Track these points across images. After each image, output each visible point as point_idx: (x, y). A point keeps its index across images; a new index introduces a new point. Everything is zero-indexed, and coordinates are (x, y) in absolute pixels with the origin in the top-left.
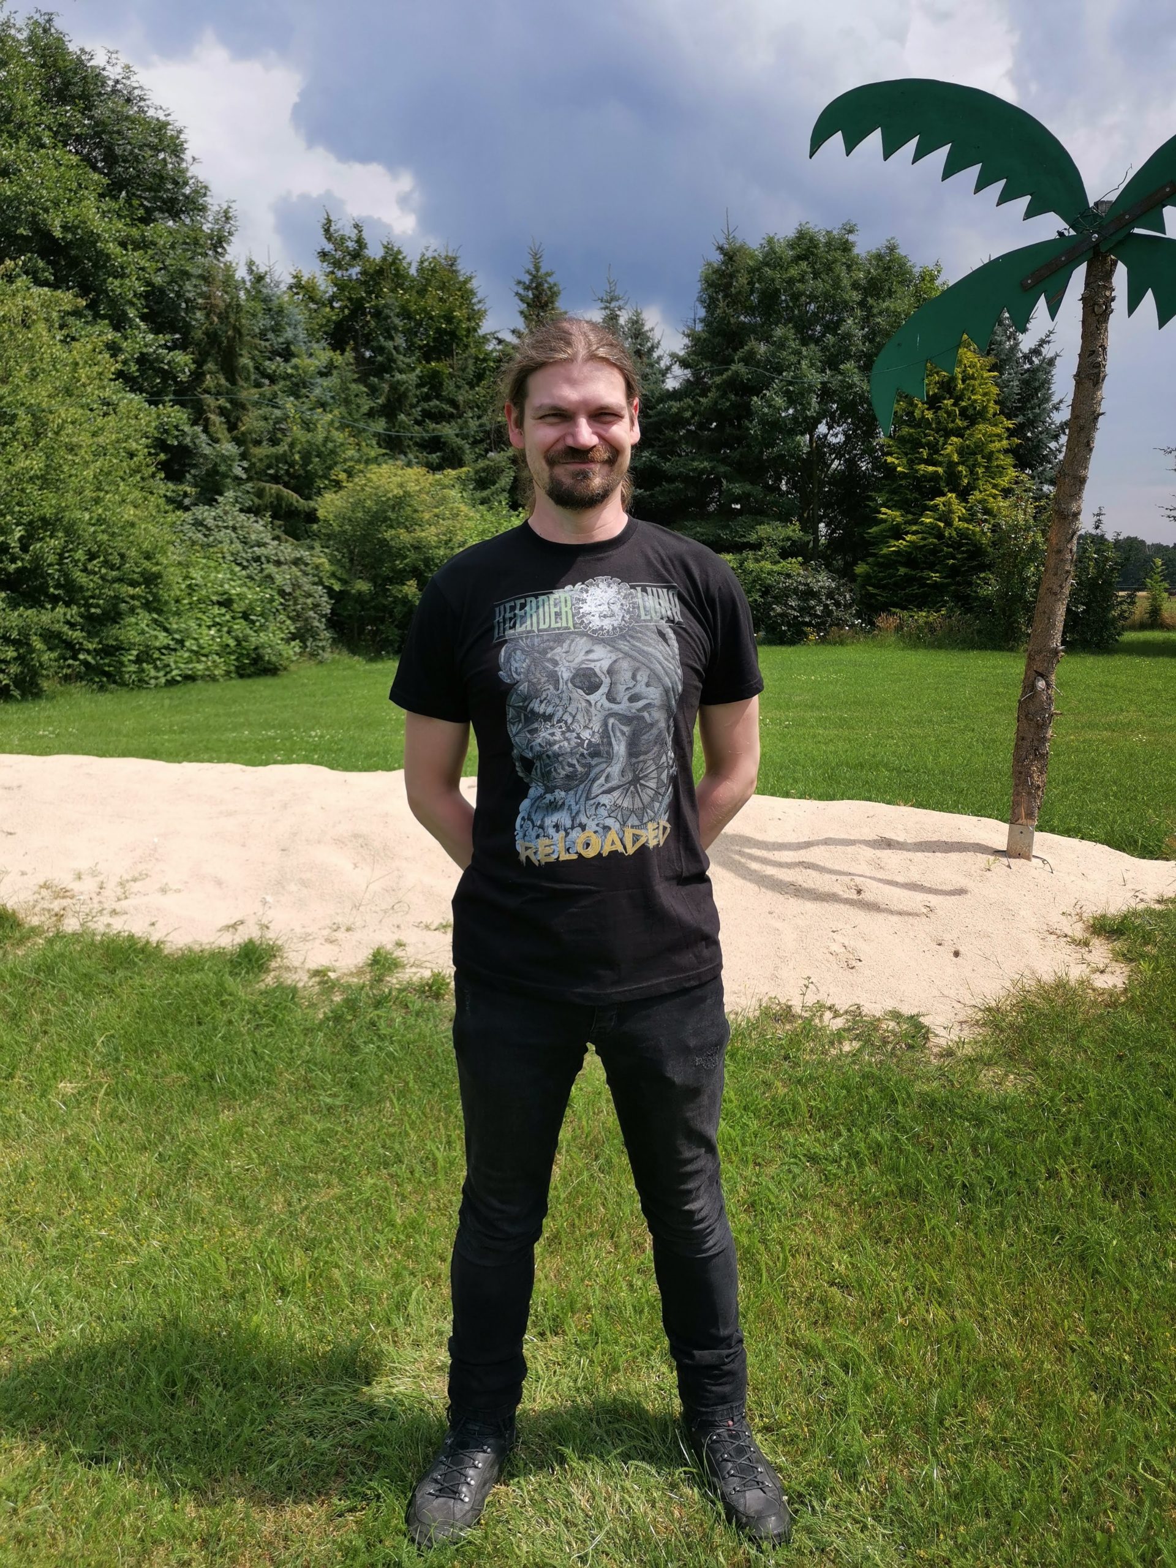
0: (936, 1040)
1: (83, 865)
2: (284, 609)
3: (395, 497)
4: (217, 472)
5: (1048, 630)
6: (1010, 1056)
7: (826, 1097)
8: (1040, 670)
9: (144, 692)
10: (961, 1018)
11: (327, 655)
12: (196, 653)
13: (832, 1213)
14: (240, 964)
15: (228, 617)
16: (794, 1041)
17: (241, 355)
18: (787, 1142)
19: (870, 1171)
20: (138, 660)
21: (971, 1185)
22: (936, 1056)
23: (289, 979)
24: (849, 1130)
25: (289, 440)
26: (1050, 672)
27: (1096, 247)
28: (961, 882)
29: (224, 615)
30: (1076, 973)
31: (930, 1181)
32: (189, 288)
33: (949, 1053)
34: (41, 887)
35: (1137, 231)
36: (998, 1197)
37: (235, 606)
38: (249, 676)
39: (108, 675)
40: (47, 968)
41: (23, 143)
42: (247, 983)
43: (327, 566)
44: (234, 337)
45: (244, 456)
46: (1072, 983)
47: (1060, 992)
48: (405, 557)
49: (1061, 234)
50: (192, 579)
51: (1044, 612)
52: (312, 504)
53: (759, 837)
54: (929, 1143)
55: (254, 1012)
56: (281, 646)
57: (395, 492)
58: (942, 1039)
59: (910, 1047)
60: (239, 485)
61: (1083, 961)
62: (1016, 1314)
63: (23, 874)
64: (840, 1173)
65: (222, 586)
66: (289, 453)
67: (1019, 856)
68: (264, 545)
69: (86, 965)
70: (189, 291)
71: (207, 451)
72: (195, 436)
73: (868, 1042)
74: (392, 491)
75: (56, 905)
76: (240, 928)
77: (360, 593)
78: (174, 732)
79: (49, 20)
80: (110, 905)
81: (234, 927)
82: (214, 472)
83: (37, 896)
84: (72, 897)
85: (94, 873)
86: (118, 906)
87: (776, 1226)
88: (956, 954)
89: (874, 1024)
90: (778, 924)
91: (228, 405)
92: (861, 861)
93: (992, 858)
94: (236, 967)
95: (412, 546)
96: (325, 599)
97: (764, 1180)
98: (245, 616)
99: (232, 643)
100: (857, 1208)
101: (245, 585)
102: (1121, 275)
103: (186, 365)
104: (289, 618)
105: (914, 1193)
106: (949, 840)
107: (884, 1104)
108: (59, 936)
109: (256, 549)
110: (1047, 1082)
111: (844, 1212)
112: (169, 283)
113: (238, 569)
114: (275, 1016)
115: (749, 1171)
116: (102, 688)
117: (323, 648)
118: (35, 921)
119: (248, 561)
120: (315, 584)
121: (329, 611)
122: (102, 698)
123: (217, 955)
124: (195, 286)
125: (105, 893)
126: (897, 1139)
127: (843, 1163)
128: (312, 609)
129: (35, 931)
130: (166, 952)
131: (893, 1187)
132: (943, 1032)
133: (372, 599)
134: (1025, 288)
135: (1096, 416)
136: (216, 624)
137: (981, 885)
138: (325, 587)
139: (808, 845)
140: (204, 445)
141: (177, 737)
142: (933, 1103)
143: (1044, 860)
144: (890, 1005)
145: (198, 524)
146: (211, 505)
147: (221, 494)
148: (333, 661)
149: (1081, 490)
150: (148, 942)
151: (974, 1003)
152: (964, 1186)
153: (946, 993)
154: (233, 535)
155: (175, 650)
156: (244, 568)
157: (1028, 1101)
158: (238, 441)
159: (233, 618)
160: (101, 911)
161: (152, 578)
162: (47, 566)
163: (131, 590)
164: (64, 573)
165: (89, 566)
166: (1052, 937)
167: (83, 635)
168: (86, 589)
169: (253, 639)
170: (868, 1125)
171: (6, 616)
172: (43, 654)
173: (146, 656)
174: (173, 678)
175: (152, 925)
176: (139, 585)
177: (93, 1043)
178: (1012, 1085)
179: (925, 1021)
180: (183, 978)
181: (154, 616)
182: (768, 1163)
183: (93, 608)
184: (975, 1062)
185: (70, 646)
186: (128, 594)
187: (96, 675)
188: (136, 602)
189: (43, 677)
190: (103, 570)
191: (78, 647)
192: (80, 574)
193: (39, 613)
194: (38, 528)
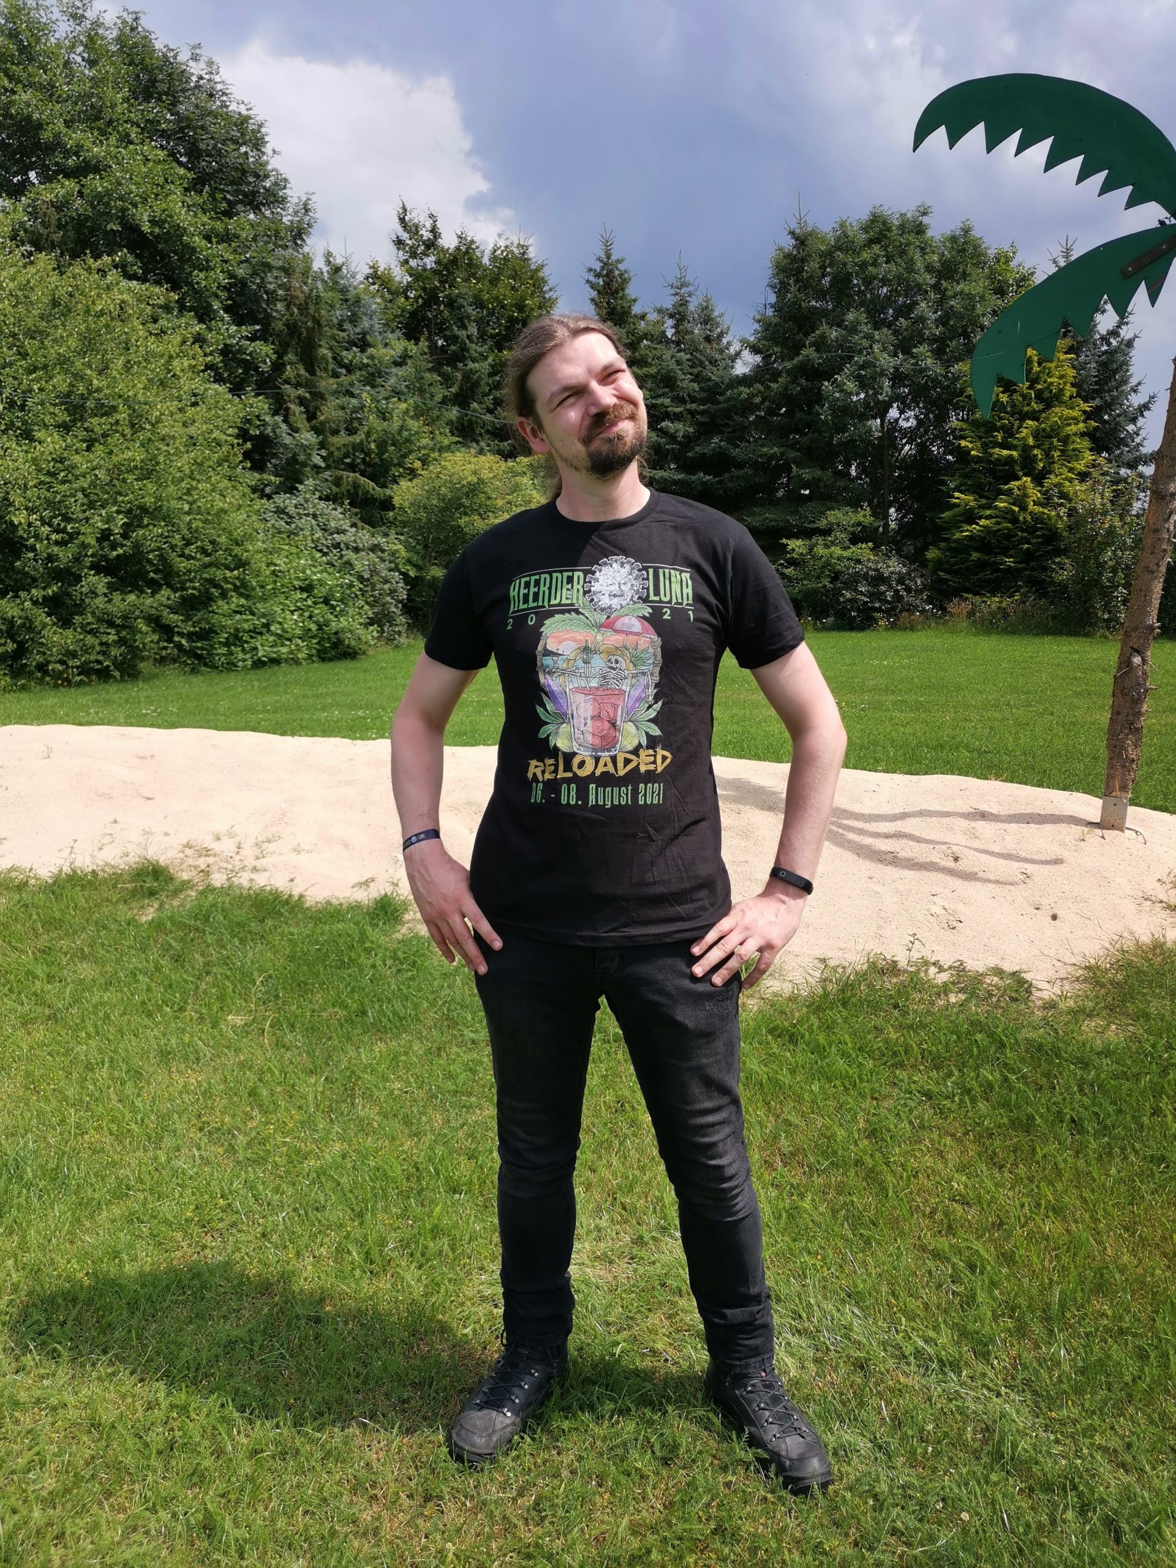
0: (1039, 994)
1: (222, 827)
2: (363, 595)
3: (469, 483)
4: (297, 461)
5: (1145, 607)
6: (1111, 1008)
7: (936, 1041)
8: (1136, 646)
9: (233, 674)
10: (1062, 974)
11: (403, 640)
12: (279, 636)
13: (948, 1140)
14: (378, 915)
15: (309, 602)
16: (903, 991)
17: (320, 346)
18: (902, 1080)
19: (982, 1105)
20: (227, 644)
21: (1080, 1119)
22: (1039, 1008)
24: (960, 1071)
25: (366, 428)
26: (1146, 649)
28: (1054, 851)
29: (305, 600)
30: (1172, 935)
31: (1041, 1117)
32: (271, 280)
33: (1051, 1005)
34: (184, 846)
36: (1104, 1130)
37: (316, 591)
38: (330, 660)
39: (199, 657)
40: (202, 915)
41: (113, 140)
42: (385, 933)
43: (403, 553)
44: (314, 328)
45: (322, 445)
46: (1169, 944)
47: (1158, 951)
49: (1163, 222)
50: (276, 565)
51: (1141, 590)
52: (388, 492)
53: (855, 808)
54: (1037, 1084)
55: (395, 958)
56: (361, 631)
57: (470, 479)
58: (1045, 992)
59: (1014, 1000)
60: (318, 473)
62: (1127, 1229)
63: (166, 834)
64: (954, 1107)
65: (304, 572)
66: (365, 443)
67: (1113, 827)
68: (344, 532)
69: (240, 915)
70: (270, 283)
71: (288, 440)
72: (275, 426)
73: (973, 994)
74: (466, 478)
75: (202, 863)
76: (372, 884)
77: (434, 579)
78: (268, 711)
79: (136, 19)
80: (250, 862)
81: (366, 884)
82: (293, 460)
83: (181, 855)
84: (215, 855)
85: (231, 836)
86: (259, 864)
87: (897, 1150)
88: (1054, 917)
89: (978, 978)
90: (879, 888)
91: (308, 395)
92: (956, 833)
93: (1086, 829)
94: (373, 919)
96: (401, 584)
97: (883, 1112)
98: (326, 601)
99: (314, 627)
100: (972, 1137)
101: (325, 571)
103: (267, 356)
104: (367, 603)
105: (1027, 1126)
106: (1042, 812)
107: (993, 1048)
108: (210, 889)
109: (335, 536)
110: (1149, 1032)
111: (959, 1141)
112: (252, 276)
113: (318, 555)
114: (415, 962)
115: (868, 1103)
116: (194, 671)
117: (399, 633)
118: (185, 876)
119: (328, 547)
120: (390, 570)
121: (405, 597)
122: (194, 679)
123: (356, 907)
124: (276, 277)
125: (243, 852)
126: (1006, 1079)
127: (956, 1099)
128: (389, 594)
129: (186, 885)
130: (308, 905)
131: (1005, 1120)
132: (1047, 986)
134: (1126, 276)
136: (298, 608)
137: (1076, 854)
138: (401, 573)
139: (904, 816)
140: (284, 435)
141: (271, 717)
142: (1040, 1048)
143: (1137, 832)
144: (992, 962)
145: (280, 511)
146: (291, 493)
147: (301, 483)
148: (409, 646)
150: (290, 896)
151: (1074, 961)
152: (1073, 1120)
153: (1046, 952)
154: (314, 522)
155: (261, 634)
156: (325, 554)
157: (1129, 1048)
158: (318, 430)
159: (315, 603)
160: (243, 868)
161: (241, 564)
162: (148, 552)
163: (228, 574)
164: (162, 558)
165: (187, 552)
166: (1148, 903)
167: (181, 618)
168: (185, 574)
169: (333, 624)
170: (978, 1066)
171: (110, 601)
172: (147, 637)
173: (235, 639)
174: (259, 660)
175: (292, 880)
176: (232, 570)
177: (254, 982)
178: (1114, 1034)
179: (1027, 977)
180: (327, 928)
181: (243, 601)
182: (885, 1097)
183: (190, 591)
184: (1078, 1013)
185: (166, 631)
186: (225, 578)
187: (189, 658)
188: (230, 586)
189: (143, 659)
190: (198, 556)
191: (176, 629)
192: (178, 559)
193: (138, 597)
194: (137, 516)
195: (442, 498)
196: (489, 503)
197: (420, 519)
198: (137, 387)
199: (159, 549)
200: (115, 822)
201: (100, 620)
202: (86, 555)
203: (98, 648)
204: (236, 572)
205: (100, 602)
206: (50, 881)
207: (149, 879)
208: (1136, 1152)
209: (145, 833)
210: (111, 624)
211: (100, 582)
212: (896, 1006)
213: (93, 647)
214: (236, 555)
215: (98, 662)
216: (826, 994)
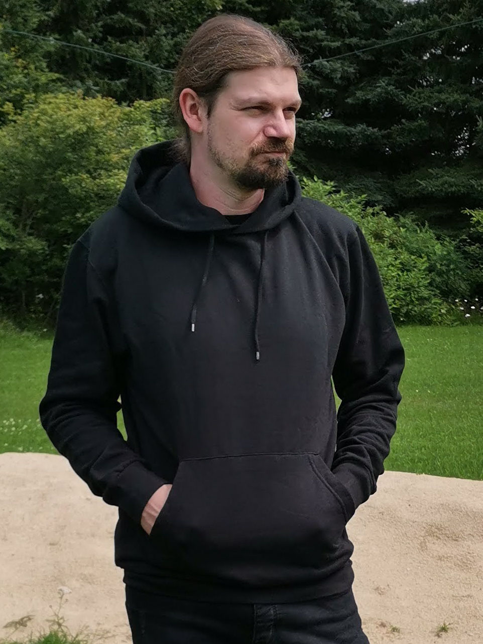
48: (88, 210)
76: (30, 623)
81: (21, 623)
95: (97, 195)
133: (45, 260)
195: (42, 151)
196: (99, 158)
197: (12, 177)
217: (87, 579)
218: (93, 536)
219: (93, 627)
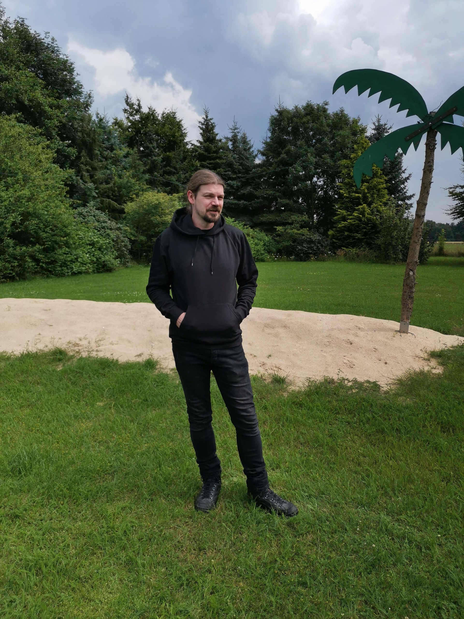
0: (382, 389)
1: (82, 336)
2: (114, 247)
3: (155, 204)
4: (86, 194)
5: (414, 255)
6: (407, 393)
7: (350, 405)
8: (411, 269)
9: (64, 278)
10: (390, 382)
12: (82, 263)
14: (147, 366)
15: (93, 250)
16: (337, 389)
17: (95, 150)
18: (339, 418)
19: (367, 426)
20: (61, 266)
21: (399, 429)
22: (383, 393)
23: (164, 371)
24: (358, 414)
25: (113, 182)
26: (414, 269)
27: (431, 127)
28: (385, 341)
29: (91, 249)
30: (426, 369)
31: (387, 428)
32: (75, 124)
33: (386, 393)
34: (68, 343)
35: (444, 122)
36: (408, 432)
37: (96, 245)
38: (101, 272)
39: (50, 271)
40: (81, 367)
41: (13, 68)
42: (151, 373)
43: (129, 231)
44: (92, 143)
45: (96, 188)
46: (425, 372)
47: (422, 374)
48: (159, 227)
49: (419, 122)
50: (79, 235)
51: (412, 249)
52: (123, 207)
54: (384, 418)
55: (155, 381)
56: (113, 261)
57: (155, 202)
58: (385, 388)
59: (374, 391)
60: (94, 199)
61: (428, 365)
63: (60, 339)
64: (357, 426)
65: (91, 238)
66: (113, 187)
67: (404, 332)
68: (106, 222)
69: (96, 367)
70: (76, 125)
71: (83, 186)
72: (77, 181)
73: (361, 389)
74: (154, 202)
75: (76, 349)
76: (142, 356)
77: (142, 241)
78: (81, 292)
79: (23, 21)
80: (95, 349)
81: (140, 355)
82: (85, 194)
83: (68, 346)
84: (81, 346)
85: (85, 338)
86: (99, 348)
87: (340, 440)
88: (386, 363)
89: (362, 384)
90: (325, 354)
91: (90, 169)
92: (350, 335)
93: (395, 333)
94: (145, 368)
95: (162, 223)
96: (128, 243)
98: (100, 249)
99: (95, 259)
100: (364, 436)
101: (99, 237)
102: (439, 136)
103: (74, 153)
104: (115, 250)
105: (382, 431)
106: (380, 327)
107: (369, 407)
108: (81, 358)
109: (103, 224)
110: (421, 400)
111: (360, 437)
112: (68, 122)
113: (96, 231)
114: (163, 383)
115: (329, 427)
116: (48, 277)
118: (71, 354)
119: (100, 228)
120: (124, 237)
121: (130, 248)
122: (50, 280)
123: (139, 363)
124: (78, 123)
125: (91, 345)
126: (374, 417)
127: (358, 424)
128: (124, 247)
129: (72, 357)
130: (120, 363)
131: (375, 430)
132: (385, 386)
133: (146, 243)
134: (407, 140)
135: (430, 183)
136: (89, 252)
137: (392, 342)
138: (129, 238)
140: (81, 184)
142: (385, 406)
143: (412, 334)
144: (366, 379)
145: (80, 214)
146: (84, 207)
147: (88, 203)
148: (132, 267)
149: (425, 208)
150: (113, 359)
151: (394, 378)
152: (397, 429)
153: (384, 375)
154: (94, 218)
155: (74, 262)
156: (99, 231)
157: (414, 406)
158: (94, 182)
159: (95, 250)
160: (93, 351)
161: (67, 235)
162: (30, 230)
163: (62, 239)
164: (36, 232)
165: (46, 230)
166: (417, 358)
167: (43, 256)
168: (45, 239)
169: (103, 258)
170: (365, 413)
171: (15, 249)
172: (30, 263)
173: (64, 264)
174: (74, 272)
175: (112, 354)
176: (64, 237)
177: (104, 390)
178: (409, 401)
179: (378, 383)
180: (129, 371)
181: (67, 249)
182: (334, 424)
183: (47, 246)
184: (397, 395)
185: (37, 261)
186: (61, 240)
187: (46, 271)
188: (62, 244)
189: (28, 272)
190: (50, 232)
191: (42, 261)
192: (42, 233)
193: (26, 248)
194: (26, 216)
195: (144, 209)
196: (163, 211)
197: (135, 217)
198: (25, 165)
199: (35, 229)
200: (40, 334)
201: (11, 257)
202: (6, 231)
203: (10, 268)
204: (65, 238)
205: (11, 250)
206: (20, 356)
207: (58, 355)
208: (418, 438)
209: (52, 338)
210: (15, 258)
211: (11, 242)
212: (335, 394)
213: (8, 268)
214: (65, 231)
215: (10, 273)
216: (311, 390)
217: (160, 342)
218: (162, 328)
219: (162, 356)
